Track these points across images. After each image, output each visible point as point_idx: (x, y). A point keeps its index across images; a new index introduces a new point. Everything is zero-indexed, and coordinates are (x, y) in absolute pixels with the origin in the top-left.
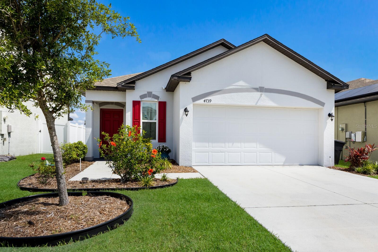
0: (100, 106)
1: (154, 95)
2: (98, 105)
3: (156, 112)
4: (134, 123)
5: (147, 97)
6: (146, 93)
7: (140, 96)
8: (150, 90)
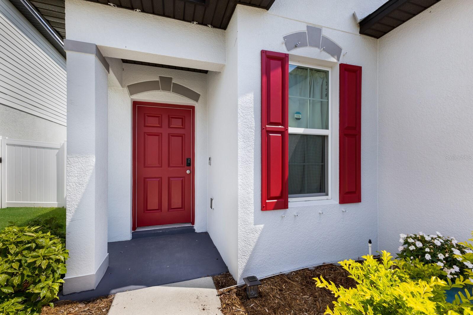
0: (131, 93)
1: (326, 40)
2: (126, 90)
3: (328, 102)
4: (269, 137)
5: (307, 46)
6: (304, 29)
7: (285, 38)
8: (315, 22)
